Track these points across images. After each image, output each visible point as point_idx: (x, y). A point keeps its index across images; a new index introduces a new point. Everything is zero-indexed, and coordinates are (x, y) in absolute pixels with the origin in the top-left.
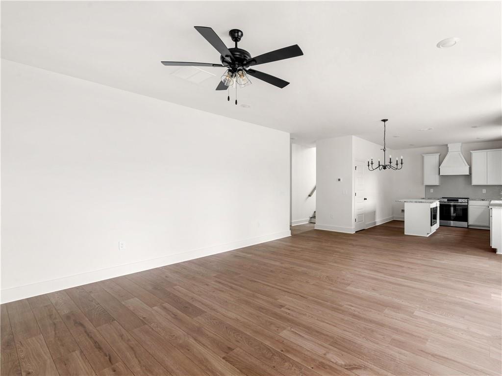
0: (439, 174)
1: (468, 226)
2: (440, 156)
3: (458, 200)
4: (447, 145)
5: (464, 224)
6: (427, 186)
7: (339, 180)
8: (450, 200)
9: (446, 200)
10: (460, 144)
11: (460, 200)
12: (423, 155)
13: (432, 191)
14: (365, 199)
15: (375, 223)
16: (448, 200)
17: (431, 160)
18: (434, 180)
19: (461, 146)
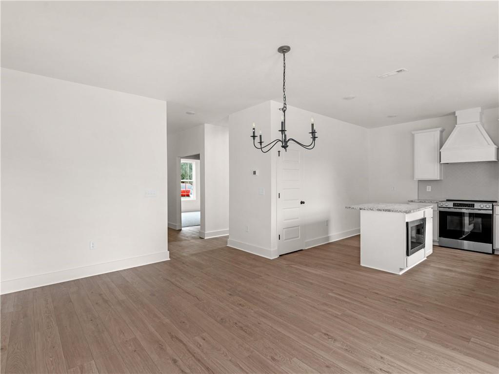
0: (440, 161)
1: (493, 250)
2: (442, 132)
3: (473, 205)
4: (454, 113)
5: (487, 247)
6: (420, 182)
7: (255, 173)
8: (459, 204)
9: (451, 204)
10: (479, 109)
11: (477, 206)
12: (413, 133)
13: (429, 188)
14: (302, 203)
15: (328, 238)
16: (454, 205)
17: (426, 140)
18: (433, 172)
19: (482, 114)
